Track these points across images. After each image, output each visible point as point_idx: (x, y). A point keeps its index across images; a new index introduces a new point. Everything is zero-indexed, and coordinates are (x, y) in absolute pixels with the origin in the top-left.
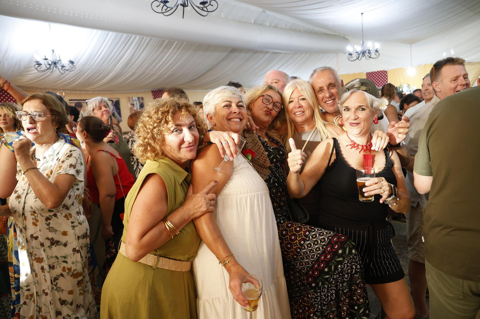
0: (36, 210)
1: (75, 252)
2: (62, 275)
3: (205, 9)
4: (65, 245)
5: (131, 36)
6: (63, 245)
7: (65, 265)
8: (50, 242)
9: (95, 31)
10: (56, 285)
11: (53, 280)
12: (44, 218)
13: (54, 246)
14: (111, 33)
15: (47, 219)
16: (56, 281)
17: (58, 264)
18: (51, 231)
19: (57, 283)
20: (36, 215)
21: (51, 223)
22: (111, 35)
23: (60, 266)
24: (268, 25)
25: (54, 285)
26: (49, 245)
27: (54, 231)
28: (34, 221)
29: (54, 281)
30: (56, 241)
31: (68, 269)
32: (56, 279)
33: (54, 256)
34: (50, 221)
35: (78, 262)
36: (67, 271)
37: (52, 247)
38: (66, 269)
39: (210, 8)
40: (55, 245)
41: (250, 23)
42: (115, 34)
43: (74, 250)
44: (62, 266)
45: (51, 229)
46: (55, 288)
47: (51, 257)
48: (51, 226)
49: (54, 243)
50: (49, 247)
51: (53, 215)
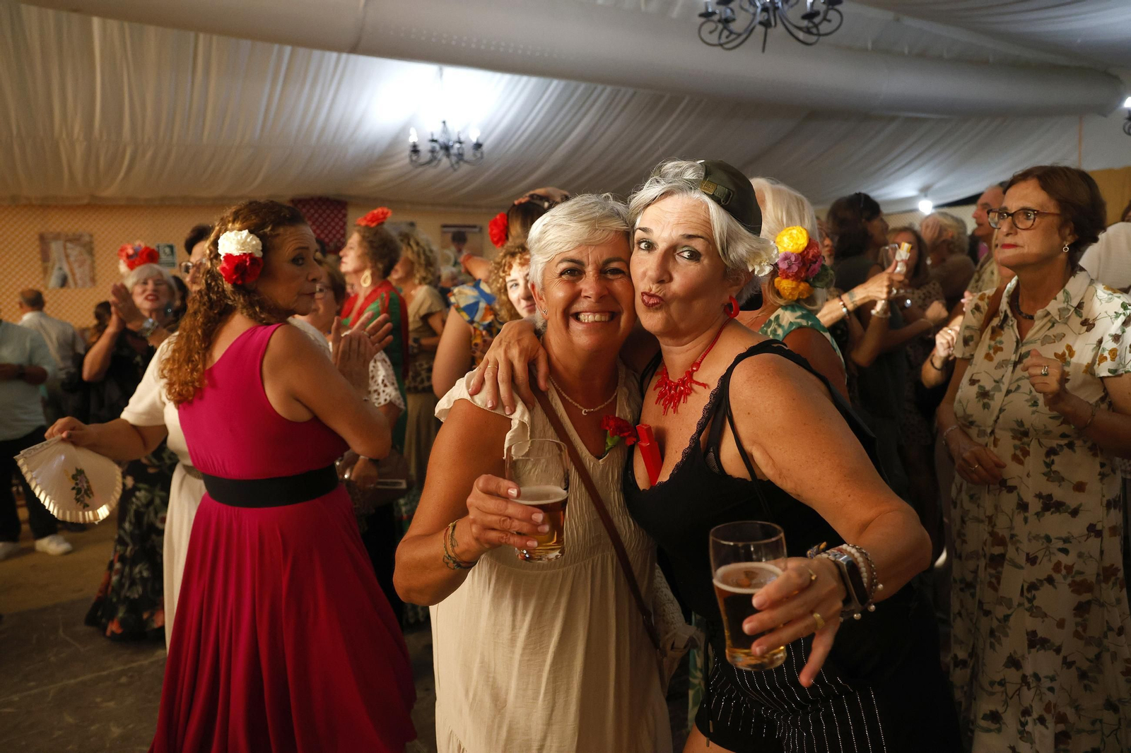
0: (1031, 429)
1: (1092, 534)
2: (1050, 580)
3: (814, 30)
4: (1075, 513)
5: (595, 88)
6: (1070, 513)
7: (1061, 557)
8: (1043, 503)
9: (525, 79)
10: (1030, 601)
11: (1025, 587)
12: (1044, 451)
13: (1050, 512)
14: (555, 82)
15: (1051, 452)
16: (1033, 592)
17: (1048, 552)
18: (1050, 479)
19: (1034, 598)
20: (1025, 440)
21: (1056, 462)
22: (555, 85)
23: (1050, 560)
24: (906, 51)
25: (1027, 598)
26: (1040, 510)
27: (1060, 479)
28: (1018, 453)
29: (1029, 590)
30: (1057, 502)
31: (1066, 567)
32: (1033, 587)
33: (1042, 535)
34: (1056, 458)
35: (1091, 557)
36: (1064, 572)
37: (1043, 515)
38: (1063, 568)
39: (824, 28)
40: (1052, 510)
41: (866, 50)
42: (563, 83)
43: (1092, 528)
44: (1054, 560)
45: (1052, 475)
46: (1027, 605)
47: (1034, 538)
48: (1054, 468)
49: (1050, 505)
50: (1037, 514)
51: (1066, 445)
